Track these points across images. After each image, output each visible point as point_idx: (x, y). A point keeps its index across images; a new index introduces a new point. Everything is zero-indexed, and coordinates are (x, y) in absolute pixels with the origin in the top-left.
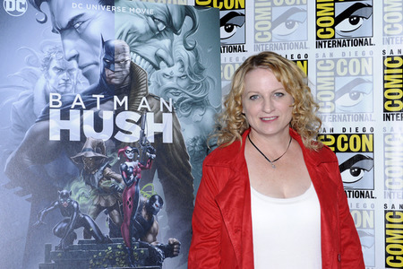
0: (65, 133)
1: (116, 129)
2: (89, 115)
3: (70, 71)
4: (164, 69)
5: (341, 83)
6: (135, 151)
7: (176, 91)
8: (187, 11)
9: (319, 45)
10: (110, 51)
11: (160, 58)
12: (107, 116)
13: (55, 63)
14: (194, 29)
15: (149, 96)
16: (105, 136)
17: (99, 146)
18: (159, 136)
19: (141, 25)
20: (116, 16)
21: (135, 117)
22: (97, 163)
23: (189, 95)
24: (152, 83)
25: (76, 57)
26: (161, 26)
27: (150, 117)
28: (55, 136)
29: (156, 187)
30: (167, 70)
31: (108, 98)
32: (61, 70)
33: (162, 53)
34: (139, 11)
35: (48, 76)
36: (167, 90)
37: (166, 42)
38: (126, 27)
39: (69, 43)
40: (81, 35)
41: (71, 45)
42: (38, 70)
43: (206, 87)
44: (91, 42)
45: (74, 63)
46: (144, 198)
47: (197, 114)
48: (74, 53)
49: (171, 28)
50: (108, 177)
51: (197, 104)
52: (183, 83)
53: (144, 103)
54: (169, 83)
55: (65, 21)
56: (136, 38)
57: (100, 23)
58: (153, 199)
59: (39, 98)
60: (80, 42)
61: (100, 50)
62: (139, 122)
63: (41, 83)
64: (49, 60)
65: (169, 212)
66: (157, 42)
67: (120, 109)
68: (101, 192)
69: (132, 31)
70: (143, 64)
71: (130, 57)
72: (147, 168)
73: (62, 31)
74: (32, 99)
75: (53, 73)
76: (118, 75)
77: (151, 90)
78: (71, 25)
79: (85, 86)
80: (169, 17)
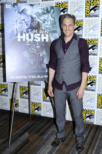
0: (22, 39)
1: (34, 38)
2: (27, 34)
3: (22, 23)
4: (46, 23)
5: (91, 27)
6: (39, 44)
7: (49, 29)
8: (52, 8)
9: (86, 17)
10: (32, 18)
11: (45, 20)
12: (32, 35)
13: (19, 21)
14: (54, 12)
15: (42, 30)
16: (31, 40)
17: (30, 42)
18: (45, 40)
19: (40, 11)
20: (34, 9)
21: (39, 35)
22: (30, 46)
23: (52, 30)
24: (43, 26)
25: (24, 20)
26: (45, 12)
27: (43, 35)
28: (19, 40)
29: (44, 52)
30: (47, 23)
31: (32, 30)
32: (20, 23)
33: (45, 19)
34: (40, 7)
35: (17, 25)
36: (47, 28)
37: (47, 16)
38: (36, 12)
39: (22, 16)
40: (25, 14)
41: (23, 17)
42: (14, 23)
43: (57, 28)
44: (28, 16)
45: (23, 21)
46: (41, 55)
47: (55, 34)
48: (23, 19)
49: (48, 12)
50: (33, 50)
51: (54, 32)
52: (51, 26)
53: (41, 32)
54: (47, 27)
55: (21, 10)
56: (39, 15)
57: (30, 11)
58: (43, 55)
59: (15, 30)
60: (25, 16)
61: (30, 18)
62: (40, 36)
63: (15, 26)
64: (17, 20)
65: (47, 59)
66: (44, 16)
67: (35, 33)
68: (31, 54)
69: (38, 13)
70: (41, 22)
71: (37, 20)
72: (42, 48)
73: (20, 13)
74: (13, 31)
75: (18, 24)
76: (34, 24)
77: (43, 28)
78: (22, 11)
79: (26, 27)
80: (48, 9)
